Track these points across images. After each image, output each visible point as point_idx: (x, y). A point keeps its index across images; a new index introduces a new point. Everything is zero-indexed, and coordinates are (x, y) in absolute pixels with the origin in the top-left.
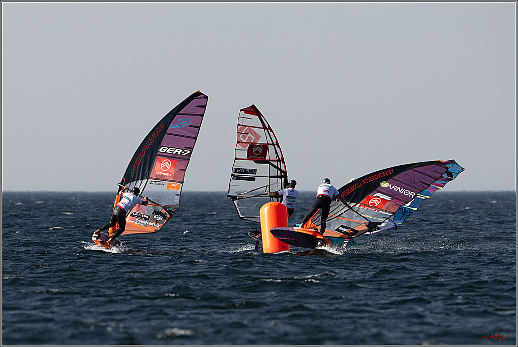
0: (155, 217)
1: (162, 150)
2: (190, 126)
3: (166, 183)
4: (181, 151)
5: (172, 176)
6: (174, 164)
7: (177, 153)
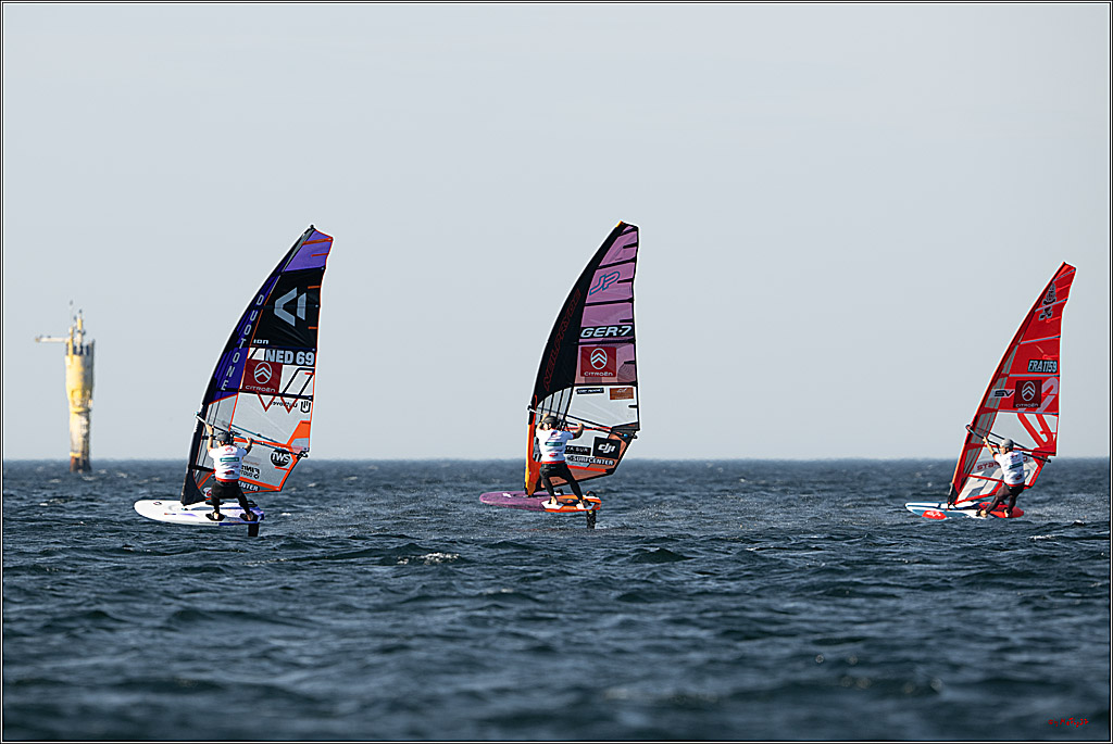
0: (600, 448)
1: (586, 334)
2: (619, 282)
3: (607, 389)
4: (616, 329)
5: (614, 375)
6: (612, 354)
7: (611, 334)
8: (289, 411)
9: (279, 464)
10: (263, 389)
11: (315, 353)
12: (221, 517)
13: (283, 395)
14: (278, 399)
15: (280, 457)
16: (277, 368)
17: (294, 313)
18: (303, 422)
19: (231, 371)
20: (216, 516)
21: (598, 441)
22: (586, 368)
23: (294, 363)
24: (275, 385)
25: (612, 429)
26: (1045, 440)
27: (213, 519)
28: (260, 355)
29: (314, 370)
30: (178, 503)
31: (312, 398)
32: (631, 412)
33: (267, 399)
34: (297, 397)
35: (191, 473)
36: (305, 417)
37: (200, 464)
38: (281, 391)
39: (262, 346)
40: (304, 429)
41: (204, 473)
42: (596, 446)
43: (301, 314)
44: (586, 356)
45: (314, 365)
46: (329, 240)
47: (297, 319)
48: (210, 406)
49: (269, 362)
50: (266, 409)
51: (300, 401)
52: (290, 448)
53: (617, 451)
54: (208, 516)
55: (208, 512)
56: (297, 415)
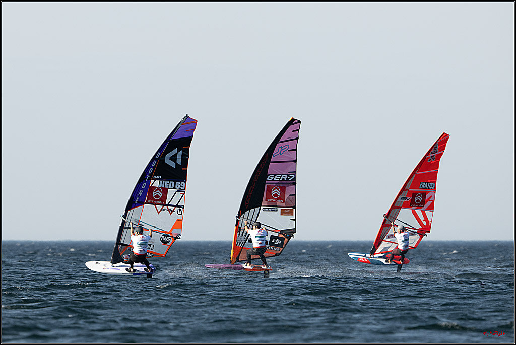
0: (273, 241)
1: (270, 178)
2: (289, 150)
3: (279, 209)
4: (286, 176)
5: (284, 202)
6: (283, 191)
7: (283, 179)
8: (171, 214)
9: (165, 242)
10: (157, 202)
11: (185, 182)
12: (134, 271)
13: (168, 205)
14: (165, 207)
15: (165, 239)
16: (165, 191)
17: (175, 162)
18: (178, 220)
19: (141, 193)
20: (132, 270)
21: (272, 237)
22: (269, 196)
23: (174, 188)
24: (164, 200)
25: (280, 231)
26: (425, 224)
27: (130, 271)
28: (156, 184)
29: (185, 192)
30: (109, 264)
31: (183, 207)
32: (291, 223)
33: (159, 207)
34: (175, 206)
35: (117, 247)
36: (180, 217)
37: (122, 242)
38: (167, 203)
39: (158, 179)
40: (179, 224)
41: (124, 247)
42: (271, 240)
43: (179, 162)
44: (269, 191)
45: (185, 189)
46: (195, 122)
47: (177, 164)
48: (129, 211)
49: (161, 188)
50: (159, 213)
51: (177, 208)
52: (171, 234)
53: (282, 243)
54: (127, 270)
55: (127, 268)
56: (175, 216)
